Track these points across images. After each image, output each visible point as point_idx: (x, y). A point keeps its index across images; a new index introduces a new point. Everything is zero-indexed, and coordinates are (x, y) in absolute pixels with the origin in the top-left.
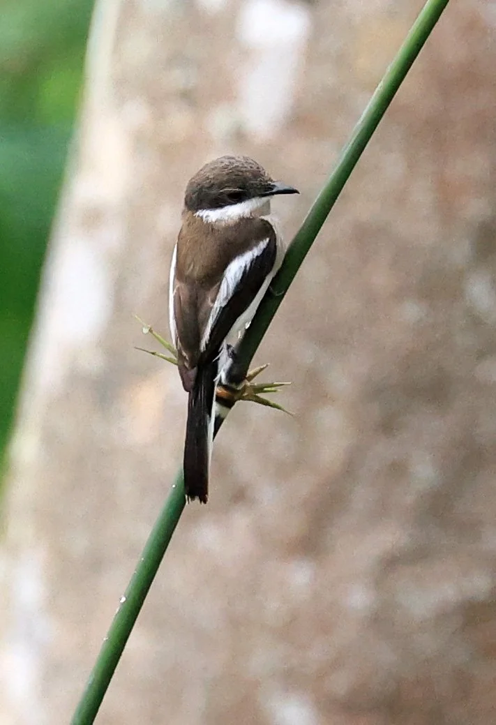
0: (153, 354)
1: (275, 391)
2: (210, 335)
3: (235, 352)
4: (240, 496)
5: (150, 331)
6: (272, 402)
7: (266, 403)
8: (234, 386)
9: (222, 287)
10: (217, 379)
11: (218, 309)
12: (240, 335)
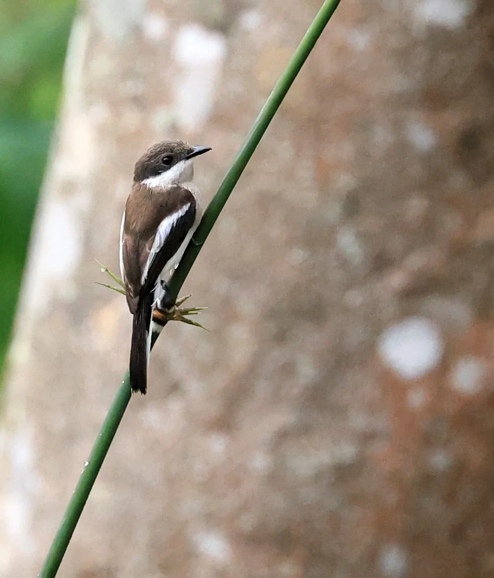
0: (109, 287)
1: (197, 314)
2: (148, 273)
4: (174, 388)
5: (107, 270)
6: (194, 321)
7: (190, 322)
8: (167, 310)
9: (156, 237)
10: (153, 305)
11: (154, 254)
12: (171, 273)
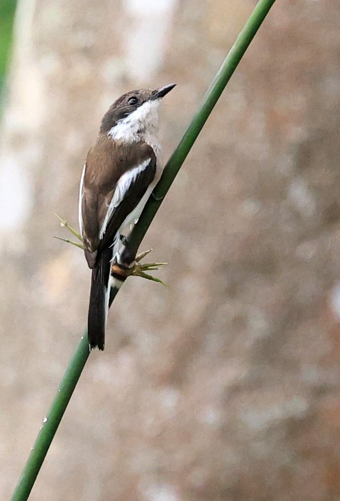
0: (68, 241)
1: (157, 269)
2: (107, 228)
3: (127, 241)
5: (66, 225)
6: (154, 277)
7: (150, 278)
8: (126, 265)
9: (115, 192)
10: (112, 260)
11: (113, 209)
12: (131, 227)
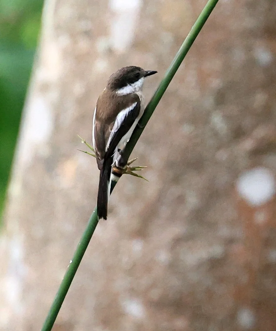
0: (86, 152)
1: (140, 170)
5: (85, 142)
7: (136, 175)
8: (121, 167)
9: (115, 123)
11: (114, 133)
12: (125, 144)
